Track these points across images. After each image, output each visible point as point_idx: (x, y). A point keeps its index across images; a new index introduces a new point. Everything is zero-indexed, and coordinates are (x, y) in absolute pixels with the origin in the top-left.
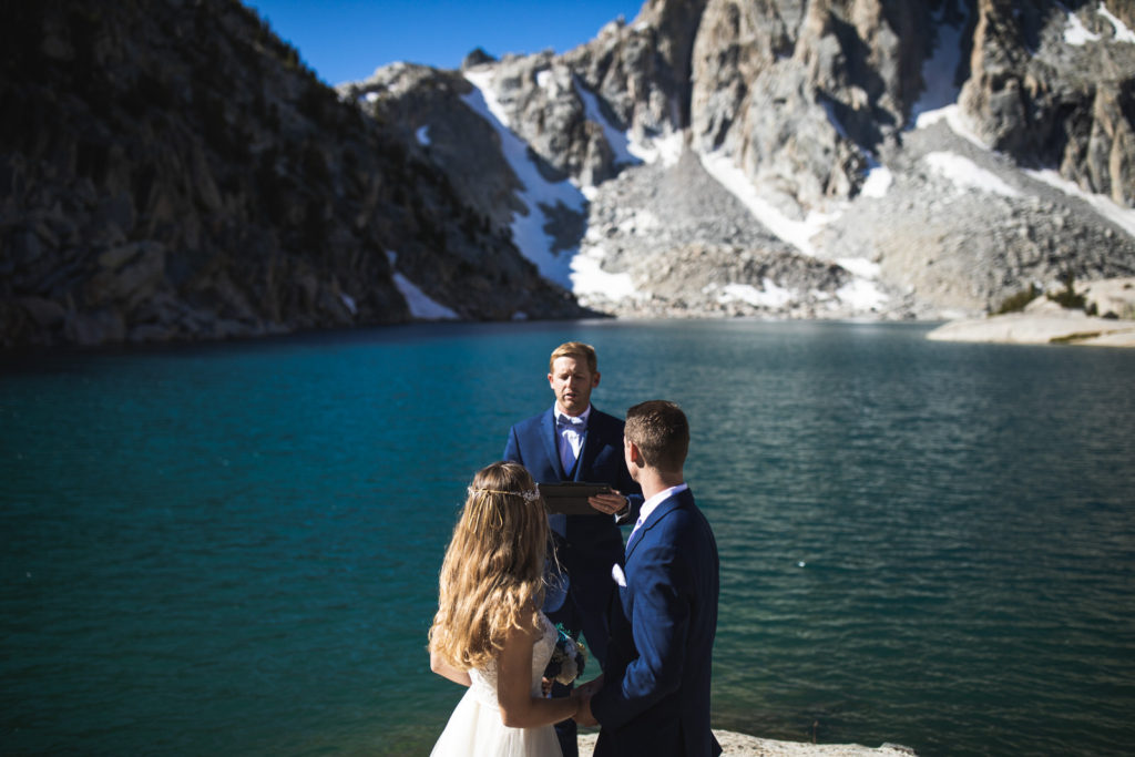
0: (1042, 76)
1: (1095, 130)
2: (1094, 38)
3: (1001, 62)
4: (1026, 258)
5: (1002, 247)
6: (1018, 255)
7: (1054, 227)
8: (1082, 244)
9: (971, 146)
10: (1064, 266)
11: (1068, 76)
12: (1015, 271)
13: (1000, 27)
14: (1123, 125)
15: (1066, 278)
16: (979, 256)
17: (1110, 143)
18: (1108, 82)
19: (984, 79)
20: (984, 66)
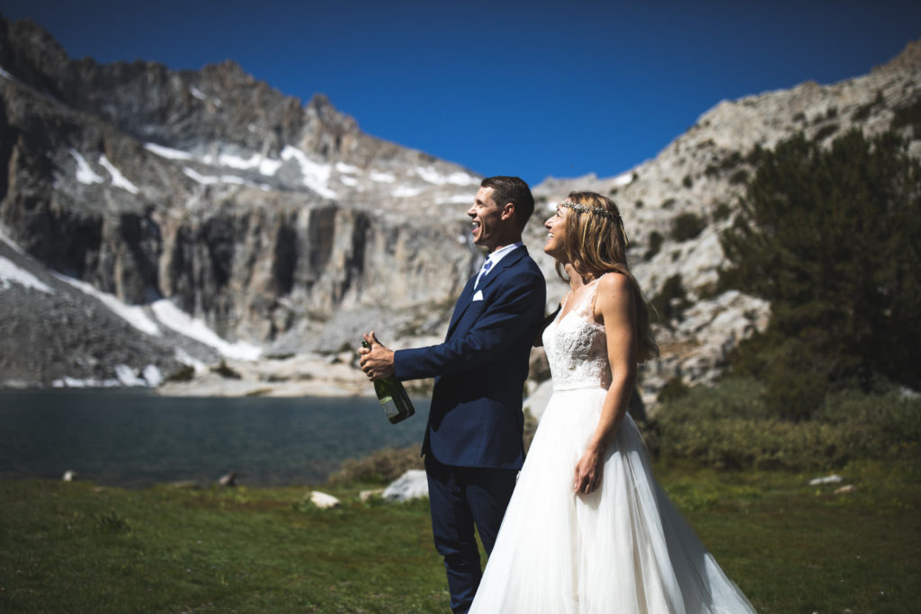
0: (64, 203)
1: (104, 247)
2: (98, 179)
3: (32, 186)
4: (68, 340)
5: (50, 331)
6: (63, 338)
7: (86, 317)
8: (107, 332)
9: (9, 249)
10: (96, 347)
11: (82, 205)
12: (61, 350)
13: (30, 161)
14: (124, 247)
15: (98, 355)
16: (33, 337)
17: (114, 258)
18: (112, 214)
19: (18, 198)
20: (18, 187)
